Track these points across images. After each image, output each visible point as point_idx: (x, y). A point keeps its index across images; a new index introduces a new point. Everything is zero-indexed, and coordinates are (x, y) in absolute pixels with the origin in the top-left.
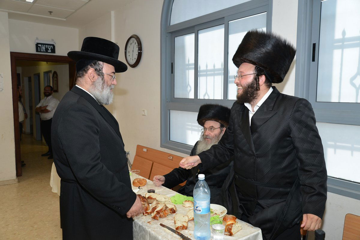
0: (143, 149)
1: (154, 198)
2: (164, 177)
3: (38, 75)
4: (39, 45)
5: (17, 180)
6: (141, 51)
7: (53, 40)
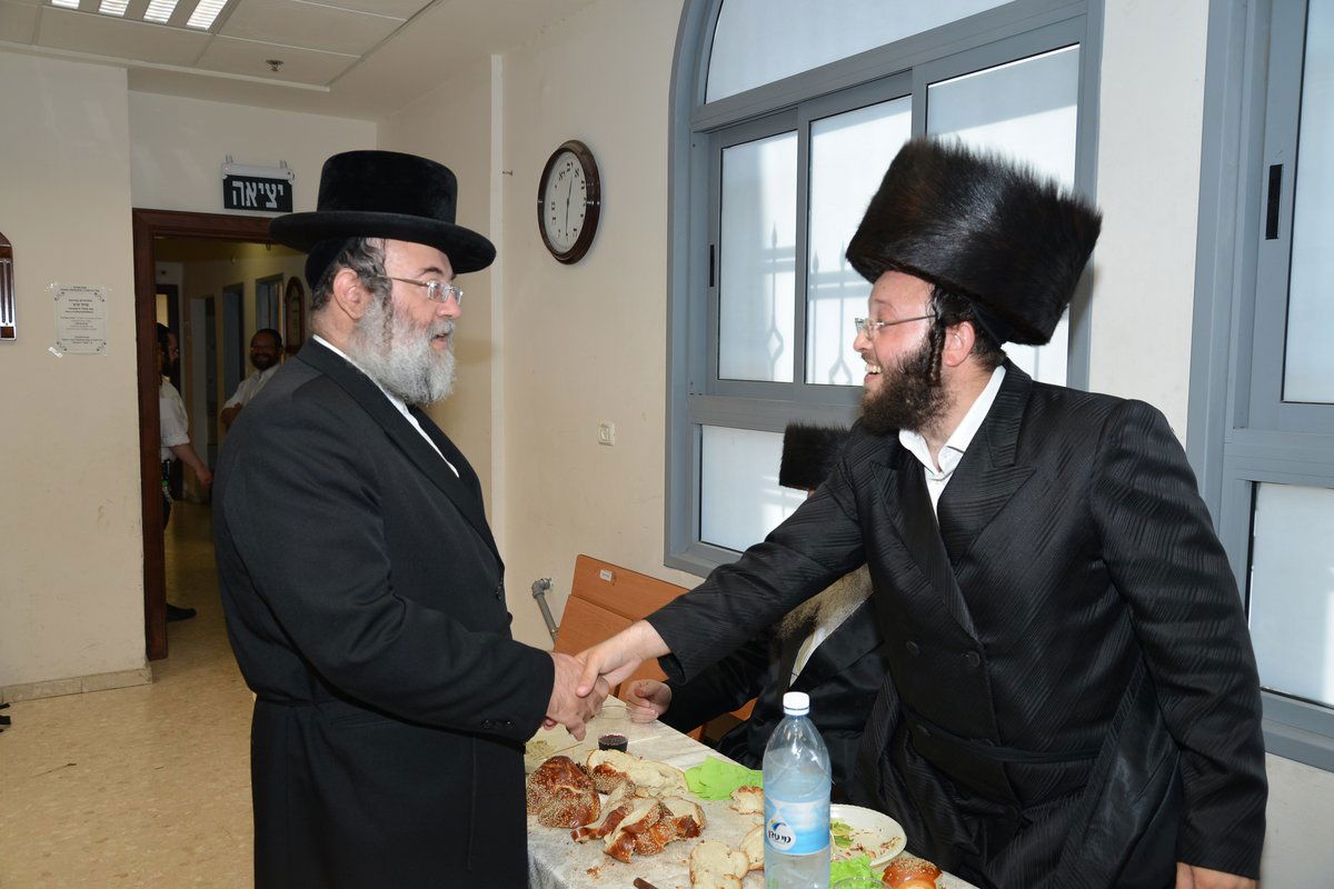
0: (597, 570)
1: (618, 771)
2: (666, 686)
3: (238, 291)
4: (236, 184)
5: (147, 673)
6: (595, 203)
7: (284, 165)
